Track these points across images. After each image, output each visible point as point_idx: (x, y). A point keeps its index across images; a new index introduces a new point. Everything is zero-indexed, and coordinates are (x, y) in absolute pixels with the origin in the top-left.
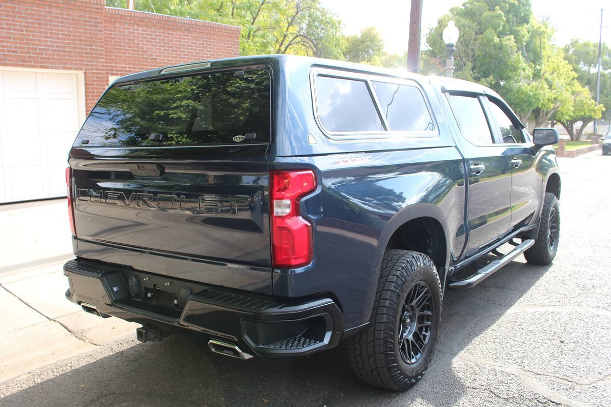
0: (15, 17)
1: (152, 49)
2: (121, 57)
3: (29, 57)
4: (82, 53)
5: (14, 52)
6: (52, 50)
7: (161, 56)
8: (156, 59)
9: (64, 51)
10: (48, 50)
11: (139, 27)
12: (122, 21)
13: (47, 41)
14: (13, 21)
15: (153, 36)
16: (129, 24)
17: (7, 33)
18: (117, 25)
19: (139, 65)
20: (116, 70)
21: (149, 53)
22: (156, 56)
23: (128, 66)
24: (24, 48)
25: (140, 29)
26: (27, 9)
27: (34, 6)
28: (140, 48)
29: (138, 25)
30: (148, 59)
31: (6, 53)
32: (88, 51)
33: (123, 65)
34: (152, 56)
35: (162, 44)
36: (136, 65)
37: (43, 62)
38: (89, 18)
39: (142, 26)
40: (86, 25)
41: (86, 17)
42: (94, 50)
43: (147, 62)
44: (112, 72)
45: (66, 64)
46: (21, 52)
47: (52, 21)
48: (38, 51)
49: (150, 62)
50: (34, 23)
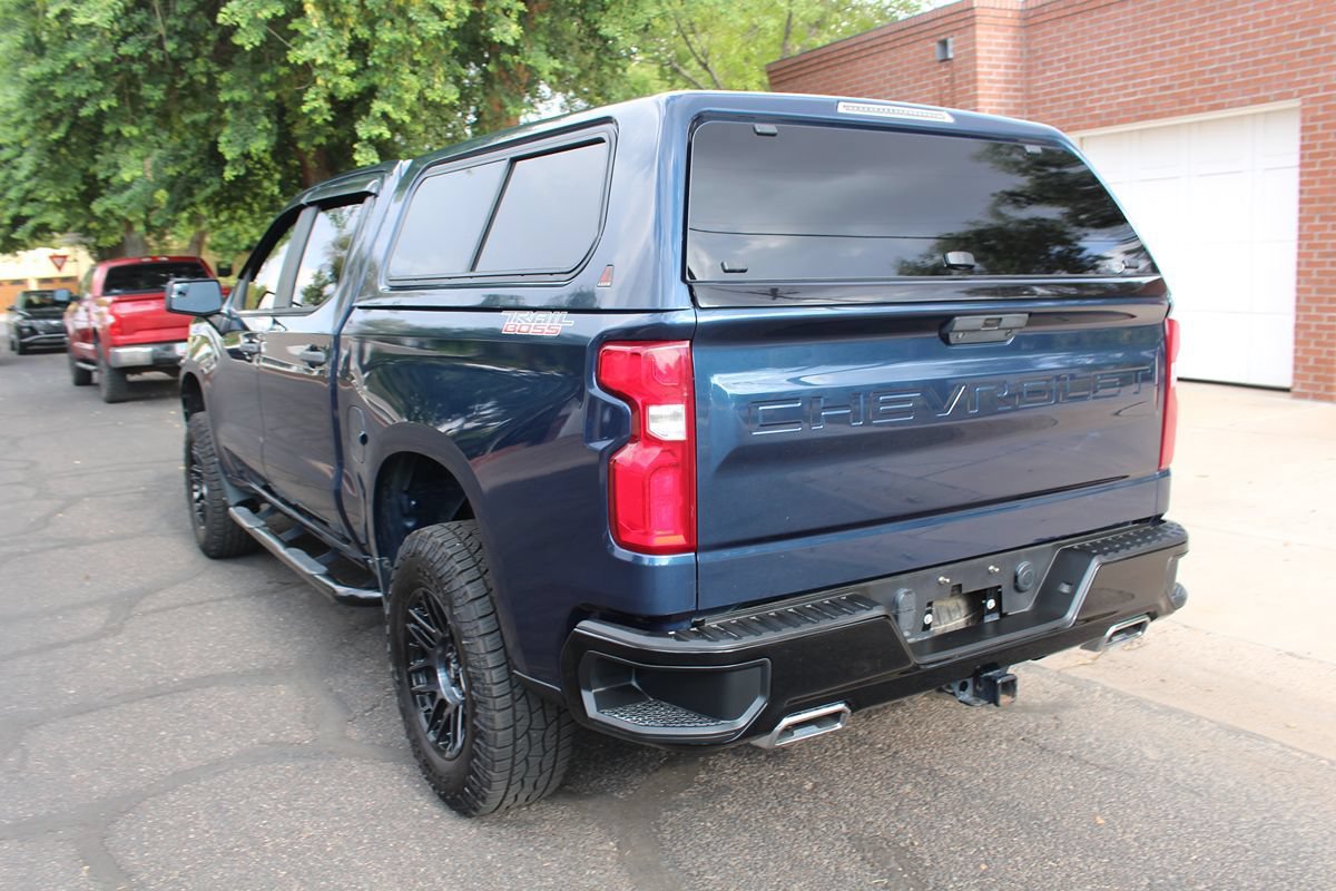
0: (1174, 18)
3: (1192, 92)
4: (1294, 56)
5: (1169, 88)
13: (1224, 51)
14: (1172, 27)
17: (1161, 55)
31: (1158, 94)
32: (1309, 47)
37: (1213, 98)
42: (1323, 40)
45: (1257, 90)
46: (1181, 86)
50: (1204, 20)
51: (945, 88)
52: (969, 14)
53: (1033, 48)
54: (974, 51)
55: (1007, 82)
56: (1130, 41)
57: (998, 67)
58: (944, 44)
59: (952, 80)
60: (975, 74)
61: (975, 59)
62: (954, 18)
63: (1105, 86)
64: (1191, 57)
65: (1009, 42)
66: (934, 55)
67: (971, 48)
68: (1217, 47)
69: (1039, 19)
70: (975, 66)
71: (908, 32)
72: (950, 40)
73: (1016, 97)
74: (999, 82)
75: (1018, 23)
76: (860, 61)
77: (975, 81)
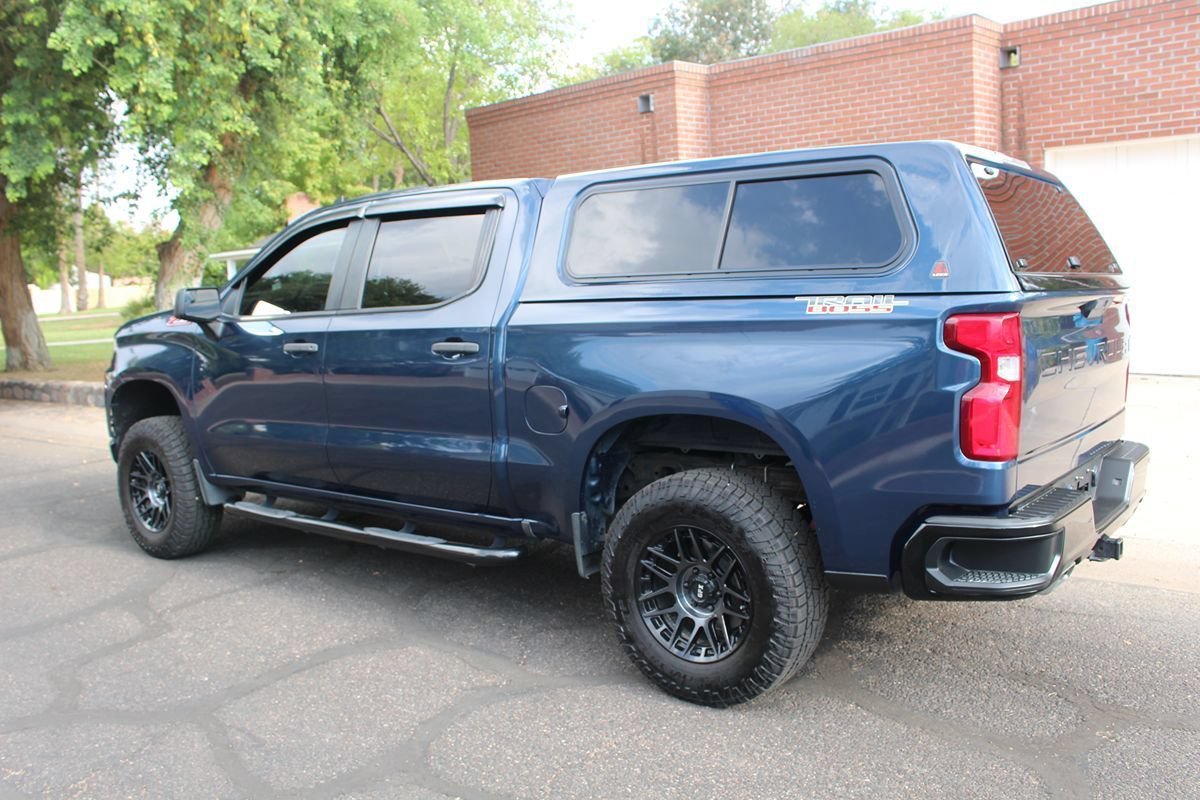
0: (838, 88)
1: (1145, 74)
2: (1068, 106)
6: (888, 127)
7: (1168, 85)
8: (1156, 95)
9: (905, 125)
10: (882, 128)
11: (1112, 34)
12: (1071, 33)
13: (880, 115)
14: (836, 95)
15: (1149, 45)
16: (1087, 35)
17: (828, 115)
18: (1061, 45)
19: (1110, 116)
20: (1056, 136)
21: (1137, 85)
22: (1153, 87)
23: (1082, 123)
24: (848, 133)
25: (1115, 37)
26: (854, 73)
27: (862, 65)
28: (1113, 78)
29: (1110, 31)
30: (1133, 98)
33: (1072, 123)
34: (1143, 89)
35: (1172, 57)
36: (1106, 116)
38: (948, 56)
39: (1120, 29)
40: (942, 71)
41: (941, 57)
42: (956, 112)
43: (1129, 106)
44: (1048, 141)
47: (888, 80)
48: (868, 133)
49: (1137, 105)
50: (863, 91)
51: (647, 135)
52: (669, 76)
53: (716, 105)
54: (674, 106)
55: (698, 132)
56: (803, 103)
57: (691, 119)
58: (646, 99)
59: (654, 128)
60: (675, 124)
61: (675, 112)
62: (655, 78)
63: (781, 138)
64: (853, 119)
65: (698, 99)
66: (636, 107)
67: (670, 103)
68: (875, 112)
69: (722, 83)
70: (675, 118)
71: (610, 88)
72: (651, 96)
73: (704, 144)
74: (691, 131)
75: (704, 85)
76: (562, 110)
77: (676, 130)
